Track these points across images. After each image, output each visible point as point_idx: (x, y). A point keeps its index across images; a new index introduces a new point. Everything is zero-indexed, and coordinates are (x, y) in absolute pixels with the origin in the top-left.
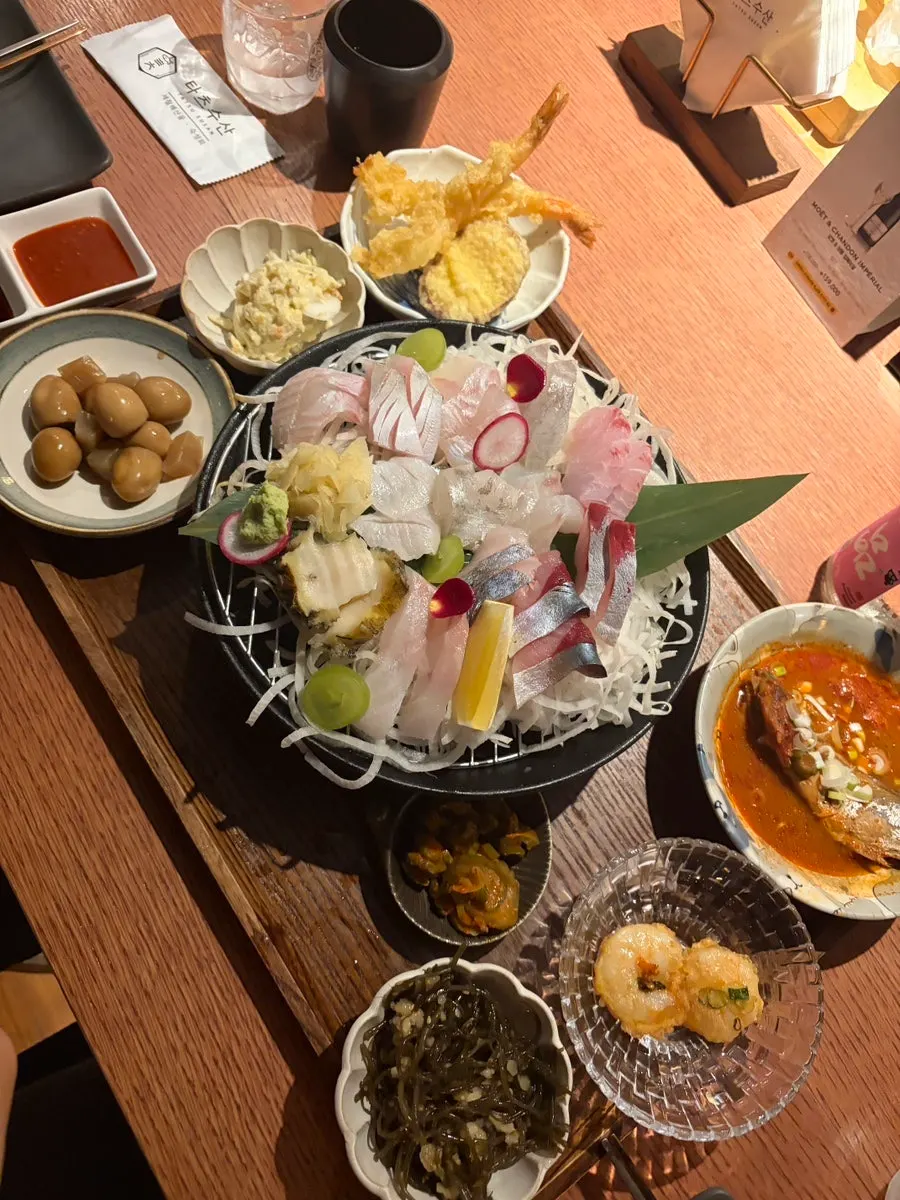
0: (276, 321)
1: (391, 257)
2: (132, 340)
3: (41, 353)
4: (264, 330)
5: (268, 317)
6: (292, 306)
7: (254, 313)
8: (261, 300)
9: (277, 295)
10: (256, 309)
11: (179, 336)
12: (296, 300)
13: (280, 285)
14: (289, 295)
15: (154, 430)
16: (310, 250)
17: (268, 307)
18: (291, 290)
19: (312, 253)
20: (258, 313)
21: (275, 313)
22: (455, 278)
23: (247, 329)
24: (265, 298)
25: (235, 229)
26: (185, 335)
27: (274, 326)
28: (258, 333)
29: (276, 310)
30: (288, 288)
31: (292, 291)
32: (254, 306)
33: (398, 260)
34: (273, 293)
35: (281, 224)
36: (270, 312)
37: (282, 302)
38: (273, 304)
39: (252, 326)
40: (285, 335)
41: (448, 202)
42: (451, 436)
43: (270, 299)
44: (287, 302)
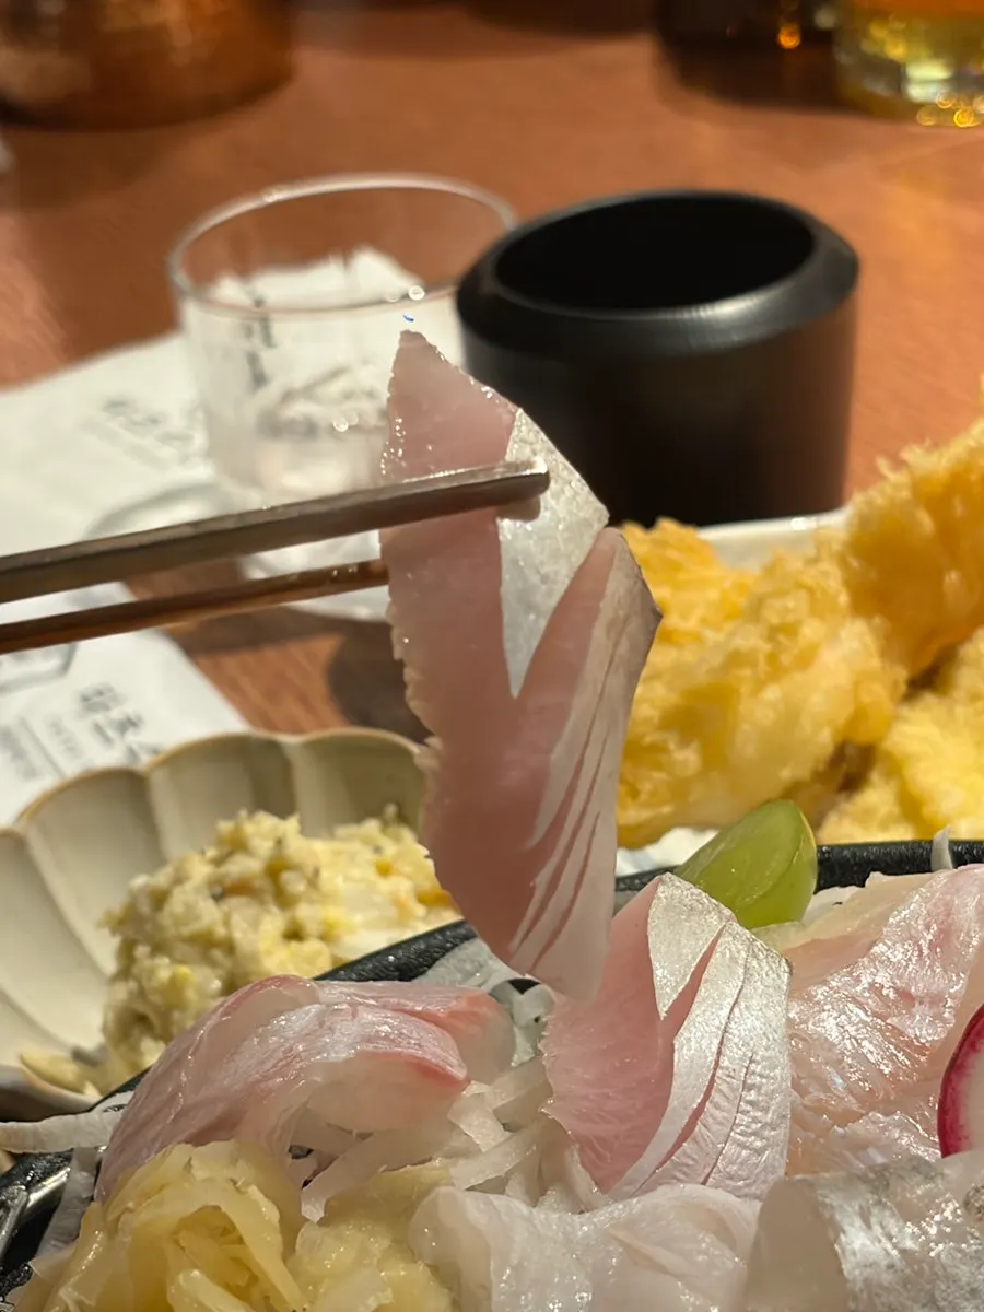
1: (658, 749)
5: (202, 981)
6: (294, 934)
8: (178, 922)
9: (234, 902)
12: (304, 912)
13: (245, 866)
14: (284, 900)
16: (391, 810)
17: (207, 946)
18: (287, 876)
19: (403, 818)
21: (227, 963)
22: (926, 811)
24: (191, 913)
29: (229, 947)
30: (276, 868)
31: (295, 884)
33: (687, 758)
34: (218, 899)
35: (288, 740)
36: (213, 964)
37: (255, 925)
38: (221, 931)
41: (854, 563)
42: (847, 1117)
43: (210, 915)
44: (273, 922)
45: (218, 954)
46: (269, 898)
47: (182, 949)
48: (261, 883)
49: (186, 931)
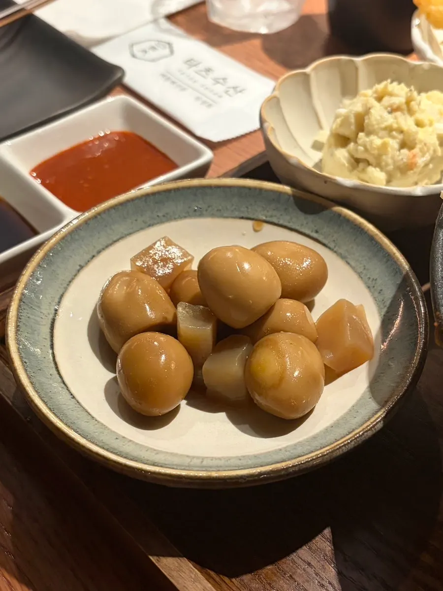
0: (403, 145)
2: (213, 216)
3: (99, 252)
4: (390, 161)
5: (392, 143)
6: (419, 124)
7: (371, 142)
9: (398, 114)
10: (373, 137)
11: (280, 194)
12: (421, 116)
13: (399, 99)
14: (410, 112)
15: (289, 309)
17: (389, 130)
18: (413, 103)
20: (377, 141)
21: (401, 137)
23: (364, 170)
25: (305, 74)
26: (287, 189)
27: (405, 151)
28: (382, 169)
29: (401, 132)
30: (409, 101)
32: (368, 134)
34: (390, 113)
36: (394, 137)
37: (406, 121)
38: (395, 126)
39: (369, 164)
40: (421, 161)
43: (390, 120)
44: (410, 121)
45: (394, 133)
46: (406, 112)
47: (382, 133)
48: (404, 107)
49: (383, 126)
